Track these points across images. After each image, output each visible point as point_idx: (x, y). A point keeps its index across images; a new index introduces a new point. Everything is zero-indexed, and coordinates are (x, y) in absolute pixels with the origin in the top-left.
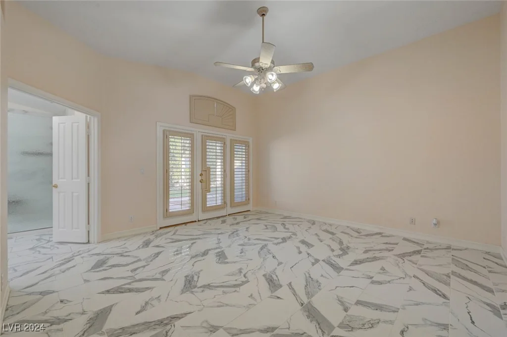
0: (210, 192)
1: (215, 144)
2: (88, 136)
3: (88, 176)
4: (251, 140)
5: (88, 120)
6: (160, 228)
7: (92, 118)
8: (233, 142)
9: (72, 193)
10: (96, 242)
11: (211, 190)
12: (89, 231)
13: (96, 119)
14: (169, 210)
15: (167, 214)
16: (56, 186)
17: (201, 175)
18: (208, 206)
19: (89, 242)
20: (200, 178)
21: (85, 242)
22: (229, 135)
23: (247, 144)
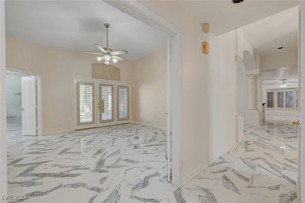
0: (104, 113)
1: (106, 88)
2: (36, 86)
3: (37, 104)
4: (130, 86)
5: (36, 78)
6: (75, 130)
7: (38, 77)
8: (119, 87)
9: (30, 112)
10: (40, 135)
11: (105, 111)
12: (37, 130)
13: (40, 78)
14: (80, 121)
15: (79, 123)
16: (23, 110)
17: (99, 104)
18: (102, 120)
19: (37, 136)
20: (98, 106)
21: (35, 135)
22: (116, 84)
23: (128, 88)
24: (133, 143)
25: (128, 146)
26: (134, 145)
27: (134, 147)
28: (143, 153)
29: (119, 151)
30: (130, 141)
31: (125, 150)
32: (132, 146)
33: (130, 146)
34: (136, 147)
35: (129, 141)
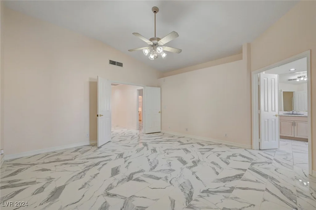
24: (124, 160)
25: (129, 156)
26: (122, 158)
27: (123, 155)
28: (116, 150)
29: (137, 152)
30: (127, 163)
31: (132, 152)
32: (124, 156)
33: (128, 156)
34: (121, 155)
35: (129, 163)
